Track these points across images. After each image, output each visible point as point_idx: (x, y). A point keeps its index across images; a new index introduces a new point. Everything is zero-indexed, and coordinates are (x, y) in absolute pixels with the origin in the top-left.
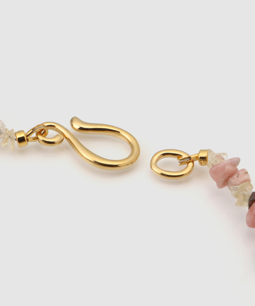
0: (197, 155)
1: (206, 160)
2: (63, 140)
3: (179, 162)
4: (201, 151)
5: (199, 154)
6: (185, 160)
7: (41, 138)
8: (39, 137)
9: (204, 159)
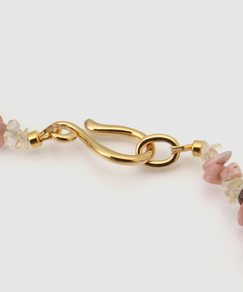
0: (191, 146)
1: (200, 152)
2: (76, 138)
3: (172, 151)
4: (196, 142)
5: (193, 145)
6: (178, 149)
7: (54, 135)
8: (53, 135)
9: (197, 150)
